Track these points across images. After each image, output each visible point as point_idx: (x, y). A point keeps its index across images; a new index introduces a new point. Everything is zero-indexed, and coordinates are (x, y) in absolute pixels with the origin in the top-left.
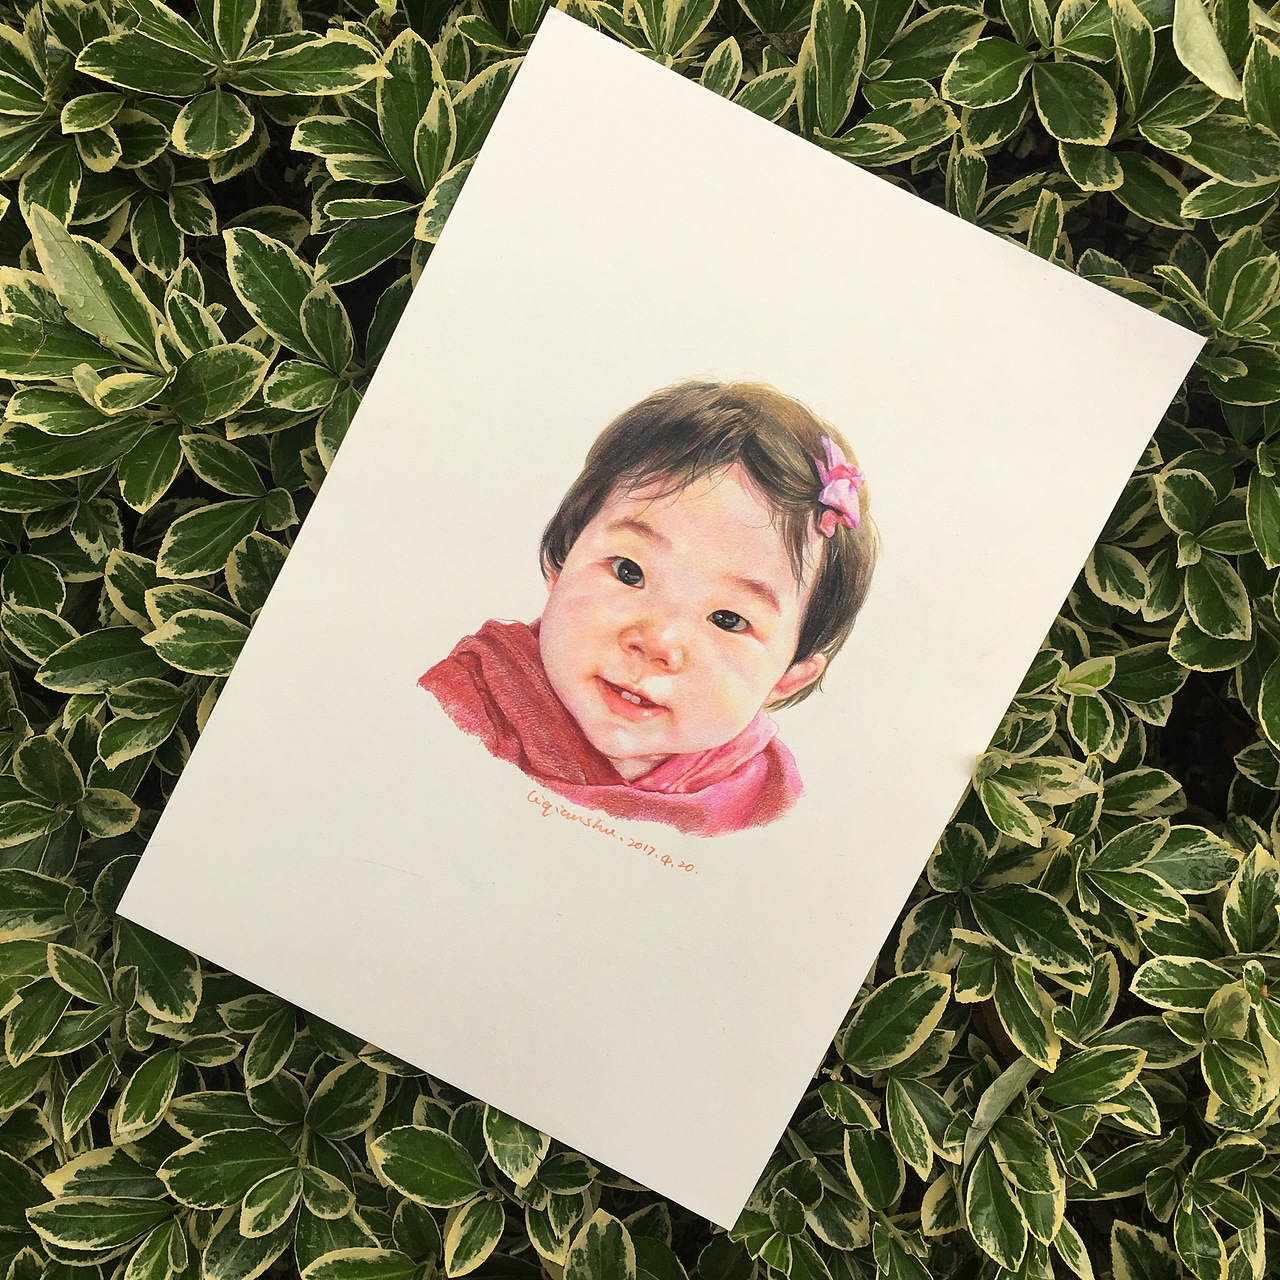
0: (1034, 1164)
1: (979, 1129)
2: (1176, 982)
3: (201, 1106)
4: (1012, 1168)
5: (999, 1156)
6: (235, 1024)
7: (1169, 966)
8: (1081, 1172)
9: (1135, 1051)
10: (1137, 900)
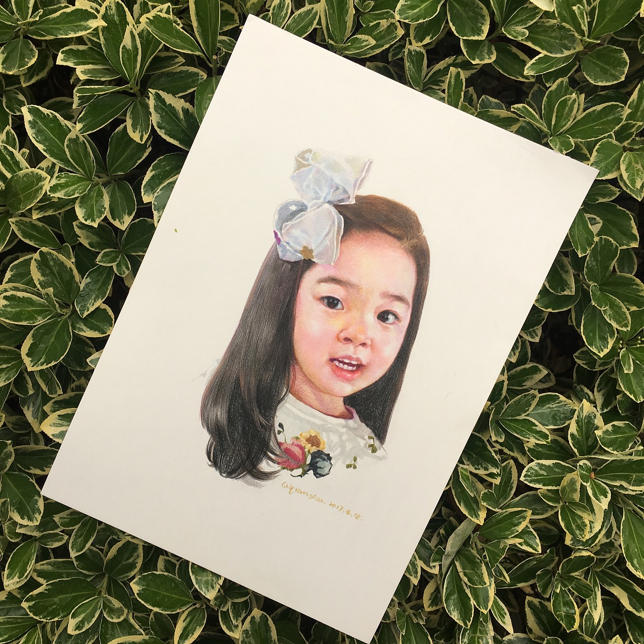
0: (476, 572)
1: (448, 555)
2: (545, 474)
3: (50, 568)
4: (465, 574)
5: (459, 569)
6: (63, 525)
7: (541, 466)
8: (502, 574)
9: (525, 511)
10: (524, 433)
